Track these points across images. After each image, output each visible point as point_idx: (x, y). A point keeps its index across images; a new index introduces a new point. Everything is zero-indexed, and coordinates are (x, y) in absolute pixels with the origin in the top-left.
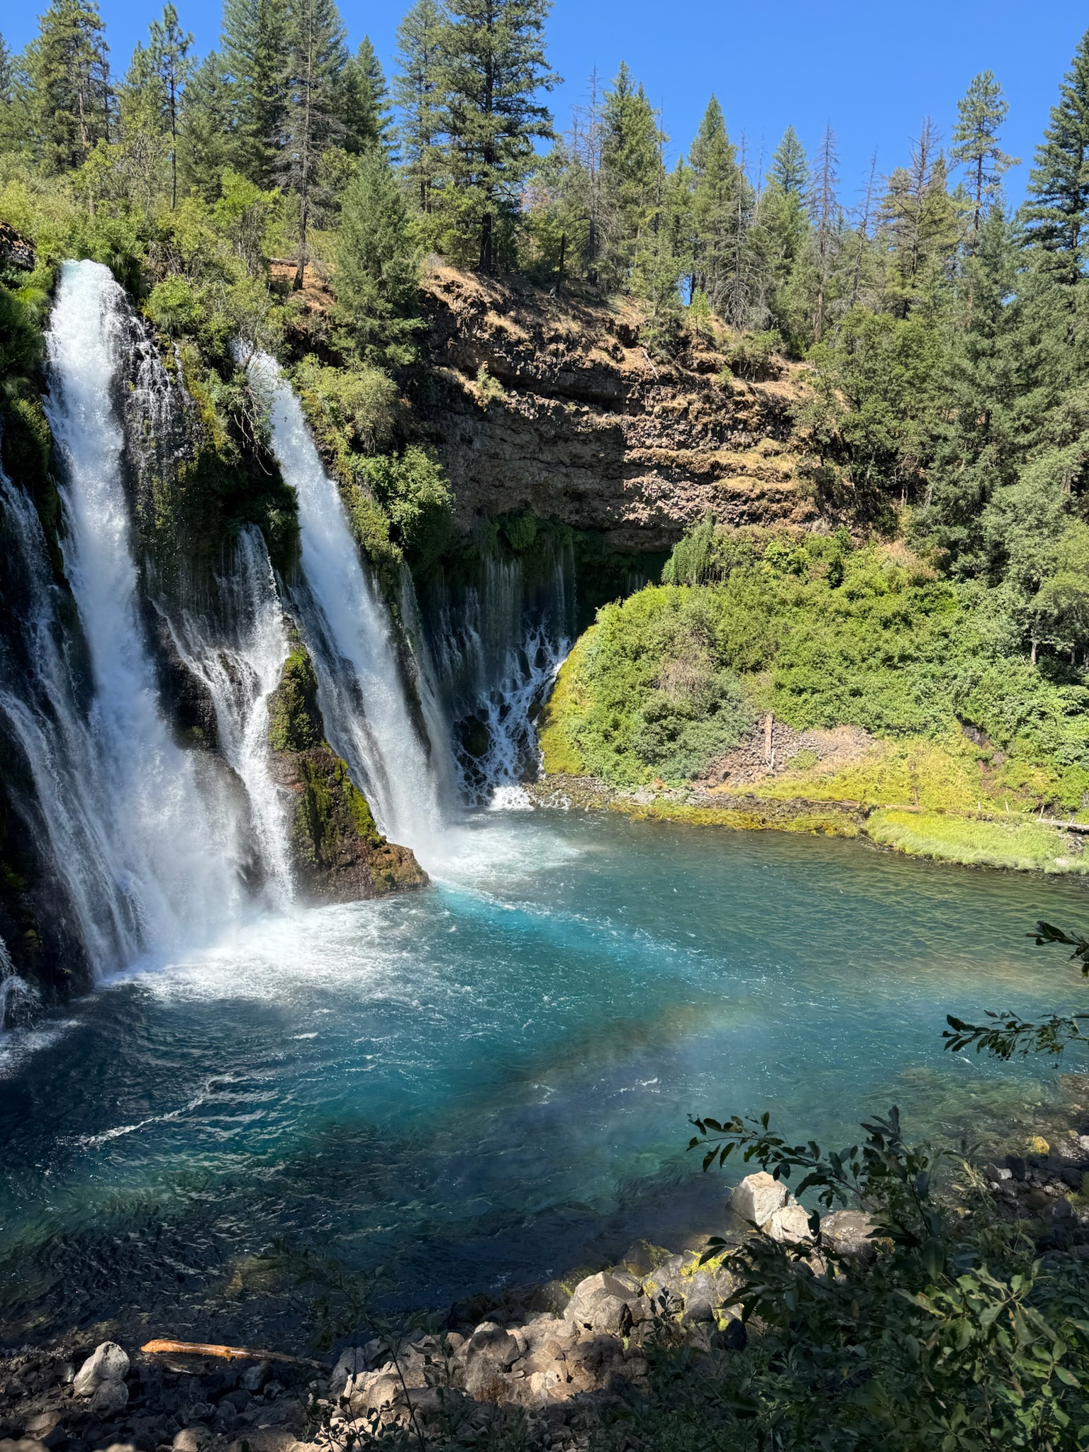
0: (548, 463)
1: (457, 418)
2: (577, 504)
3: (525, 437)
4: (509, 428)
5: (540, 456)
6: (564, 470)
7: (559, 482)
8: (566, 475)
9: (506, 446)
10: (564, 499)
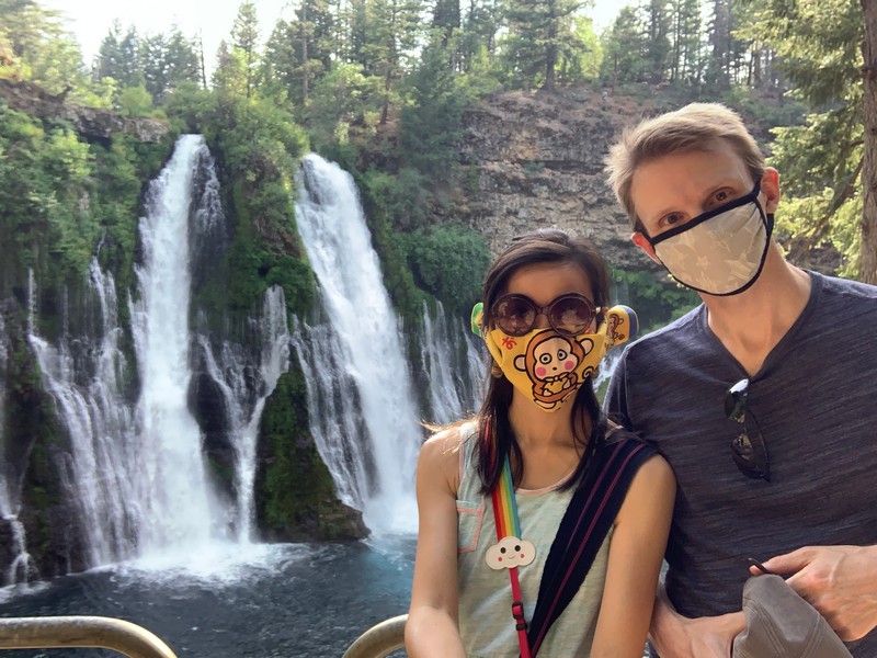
0: (595, 222)
1: (504, 197)
2: (625, 252)
3: (570, 204)
4: (555, 199)
5: (586, 218)
6: (610, 227)
7: (606, 236)
8: (613, 230)
9: (552, 213)
10: (614, 248)
